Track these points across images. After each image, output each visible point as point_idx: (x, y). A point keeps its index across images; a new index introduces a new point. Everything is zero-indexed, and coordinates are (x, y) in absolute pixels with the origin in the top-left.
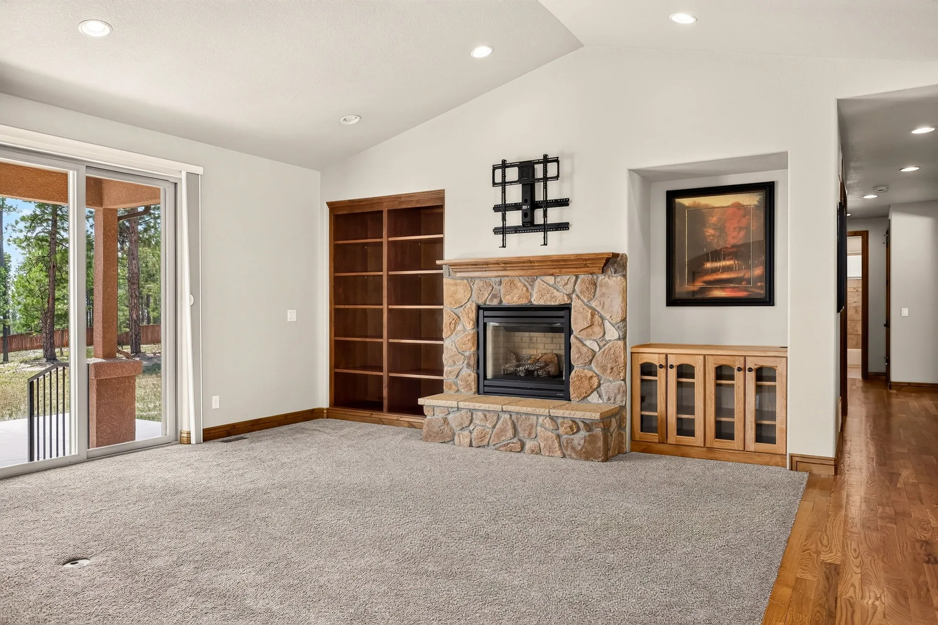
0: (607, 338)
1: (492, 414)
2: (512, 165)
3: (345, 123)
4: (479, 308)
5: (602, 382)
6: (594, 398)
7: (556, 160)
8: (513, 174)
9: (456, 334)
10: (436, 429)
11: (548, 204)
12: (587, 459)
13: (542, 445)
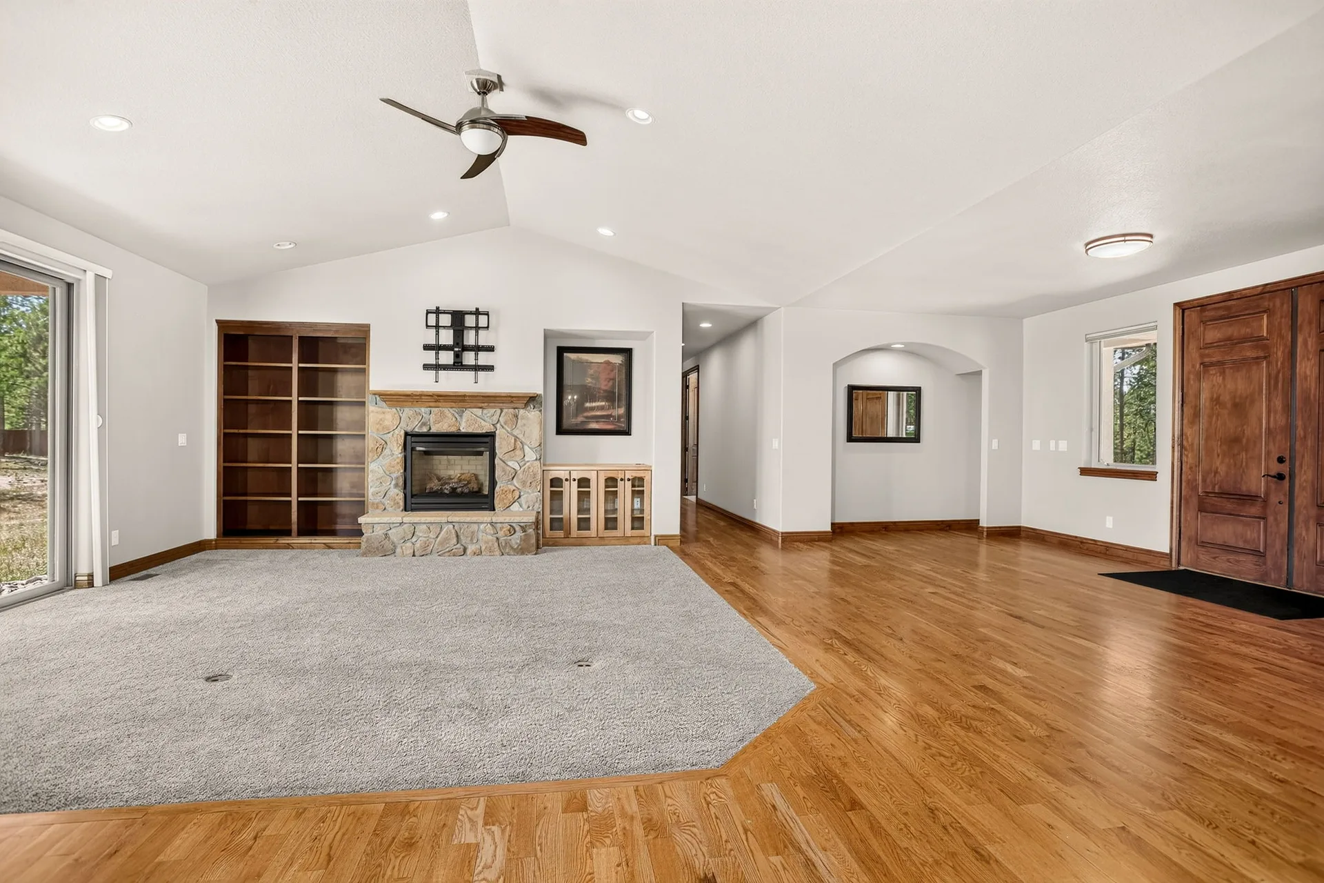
0: (526, 459)
1: (434, 525)
2: (445, 312)
3: (279, 247)
4: (406, 434)
5: (522, 494)
6: (515, 507)
7: (487, 314)
8: (446, 320)
9: (383, 458)
10: (376, 544)
11: (478, 349)
12: (523, 553)
13: (483, 548)
